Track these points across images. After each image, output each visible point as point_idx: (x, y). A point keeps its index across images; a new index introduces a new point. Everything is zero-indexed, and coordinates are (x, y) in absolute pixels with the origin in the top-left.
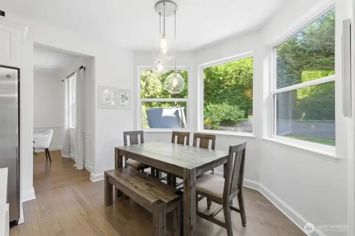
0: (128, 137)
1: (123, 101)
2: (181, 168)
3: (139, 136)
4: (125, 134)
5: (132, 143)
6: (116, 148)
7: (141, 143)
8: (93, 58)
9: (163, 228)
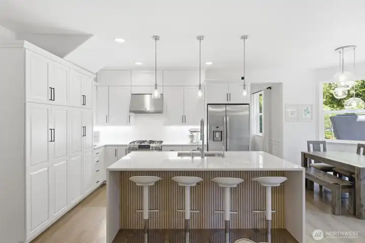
0: (311, 145)
1: (306, 115)
2: (354, 167)
3: (322, 146)
4: (309, 143)
5: (314, 150)
6: (302, 152)
7: (324, 151)
8: (281, 83)
9: (339, 199)
